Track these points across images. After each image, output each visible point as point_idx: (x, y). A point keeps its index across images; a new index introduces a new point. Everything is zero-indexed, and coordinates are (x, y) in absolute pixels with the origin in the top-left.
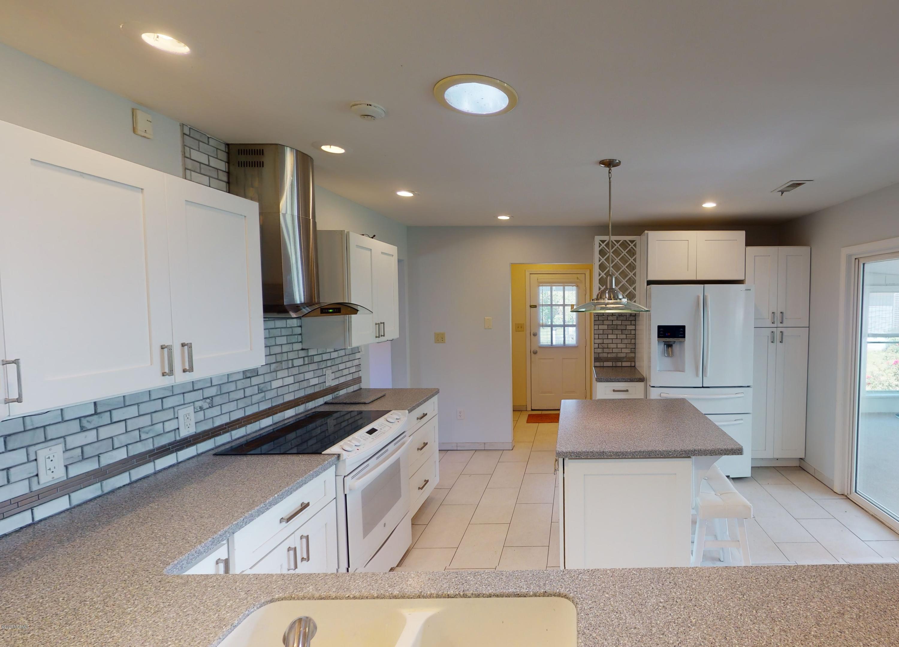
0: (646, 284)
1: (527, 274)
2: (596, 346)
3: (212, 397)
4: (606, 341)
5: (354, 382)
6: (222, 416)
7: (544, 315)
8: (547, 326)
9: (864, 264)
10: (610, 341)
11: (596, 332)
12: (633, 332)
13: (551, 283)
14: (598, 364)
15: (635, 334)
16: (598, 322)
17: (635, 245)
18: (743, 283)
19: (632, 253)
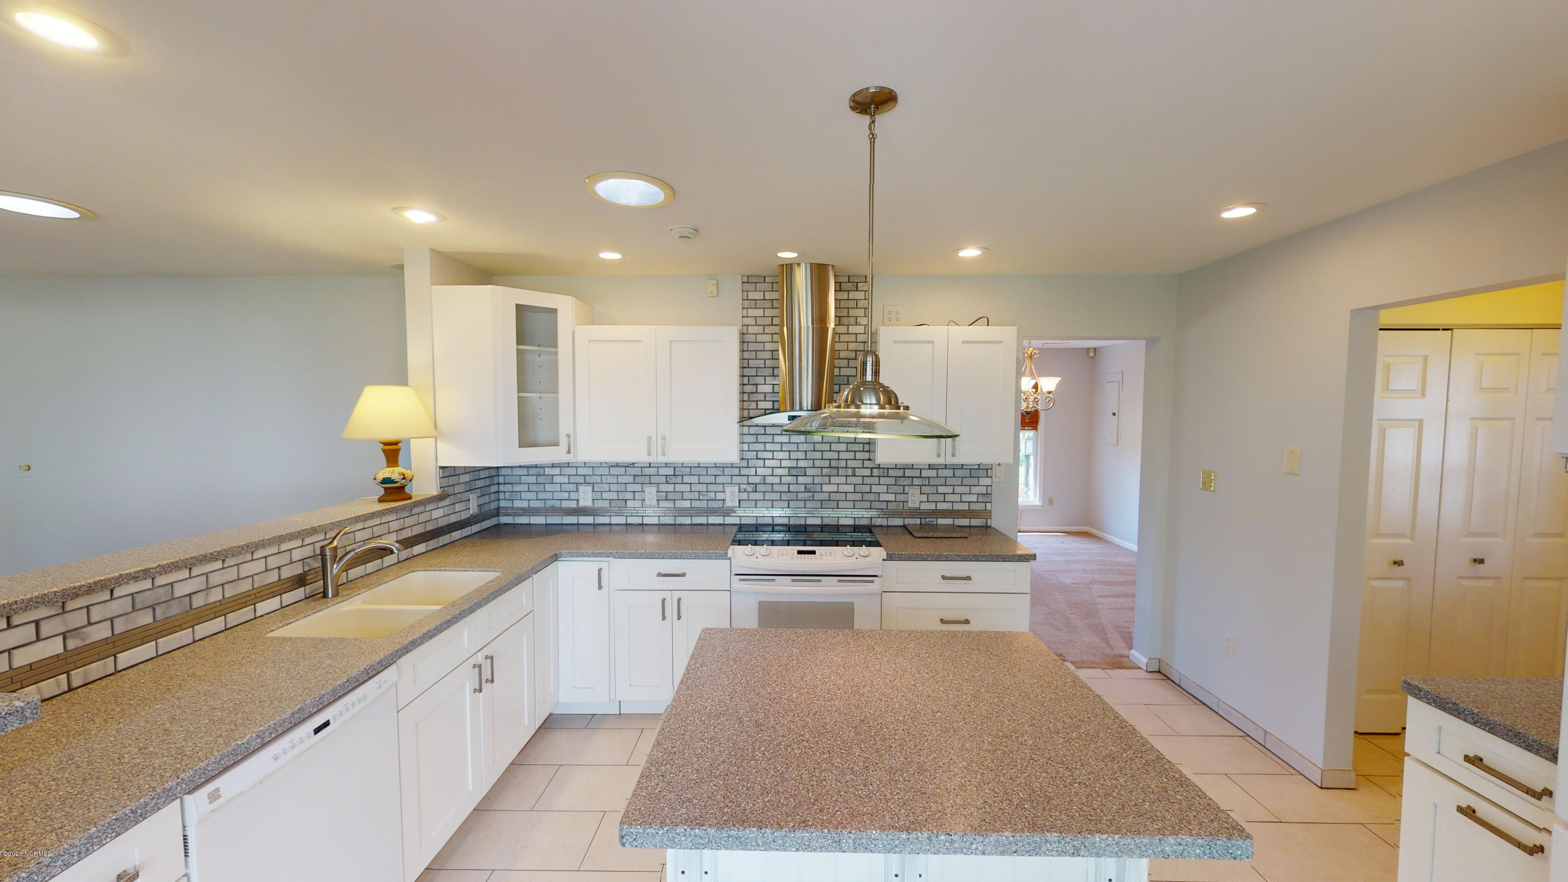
3: (756, 484)
5: (978, 514)
6: (764, 501)
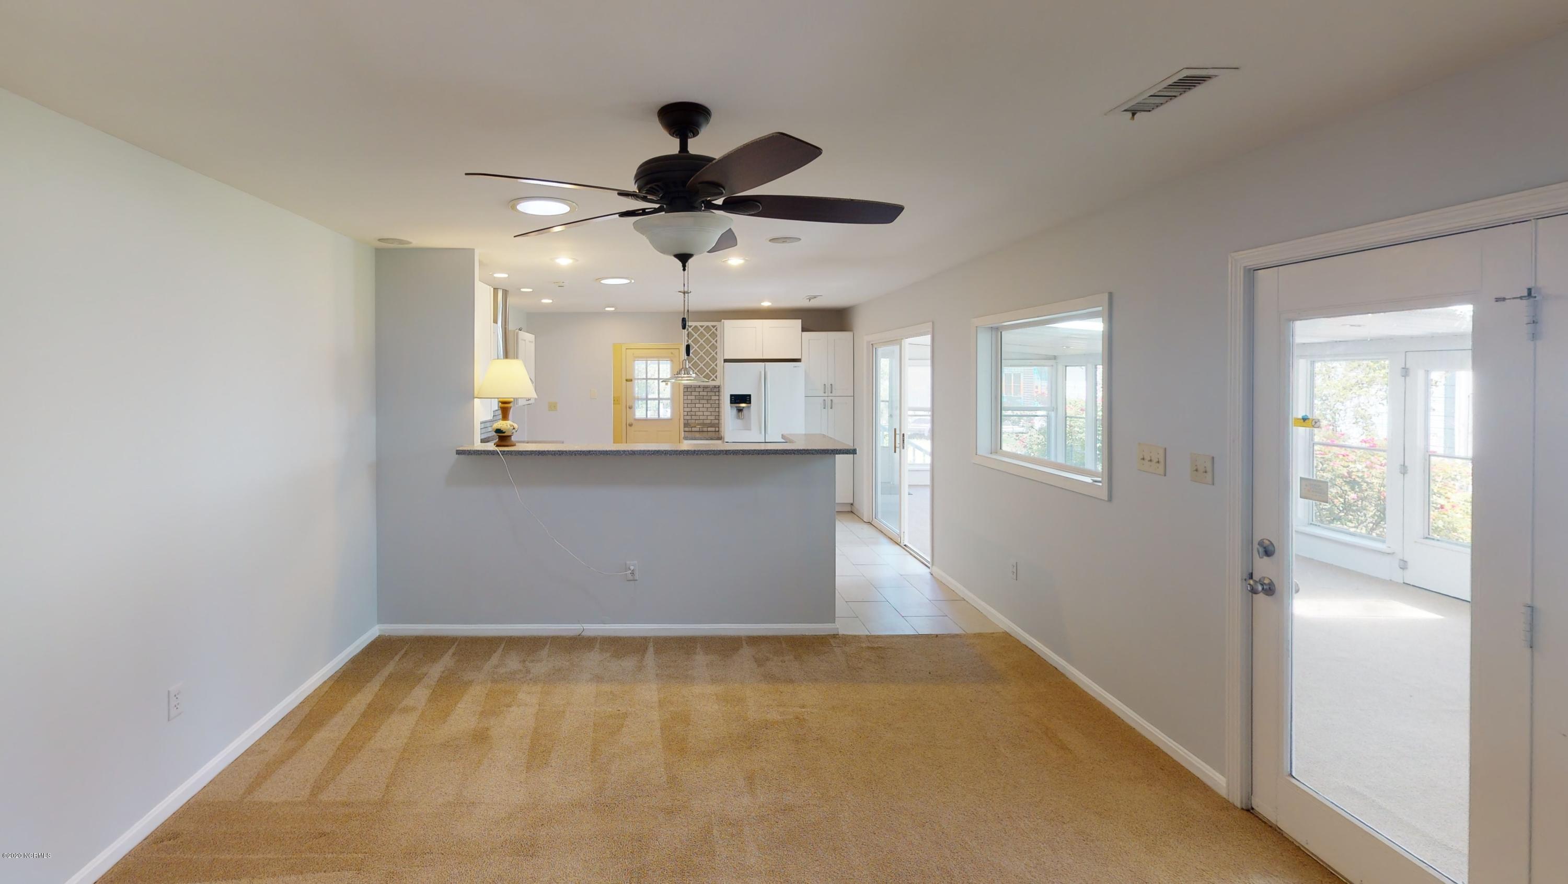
0: (723, 362)
1: (624, 350)
2: (686, 413)
4: (693, 409)
7: (638, 389)
8: (642, 399)
9: (876, 348)
10: (697, 409)
11: (685, 402)
12: (717, 402)
13: (646, 358)
14: (687, 429)
15: (719, 404)
16: (687, 393)
17: (716, 330)
18: (800, 361)
19: (714, 335)
